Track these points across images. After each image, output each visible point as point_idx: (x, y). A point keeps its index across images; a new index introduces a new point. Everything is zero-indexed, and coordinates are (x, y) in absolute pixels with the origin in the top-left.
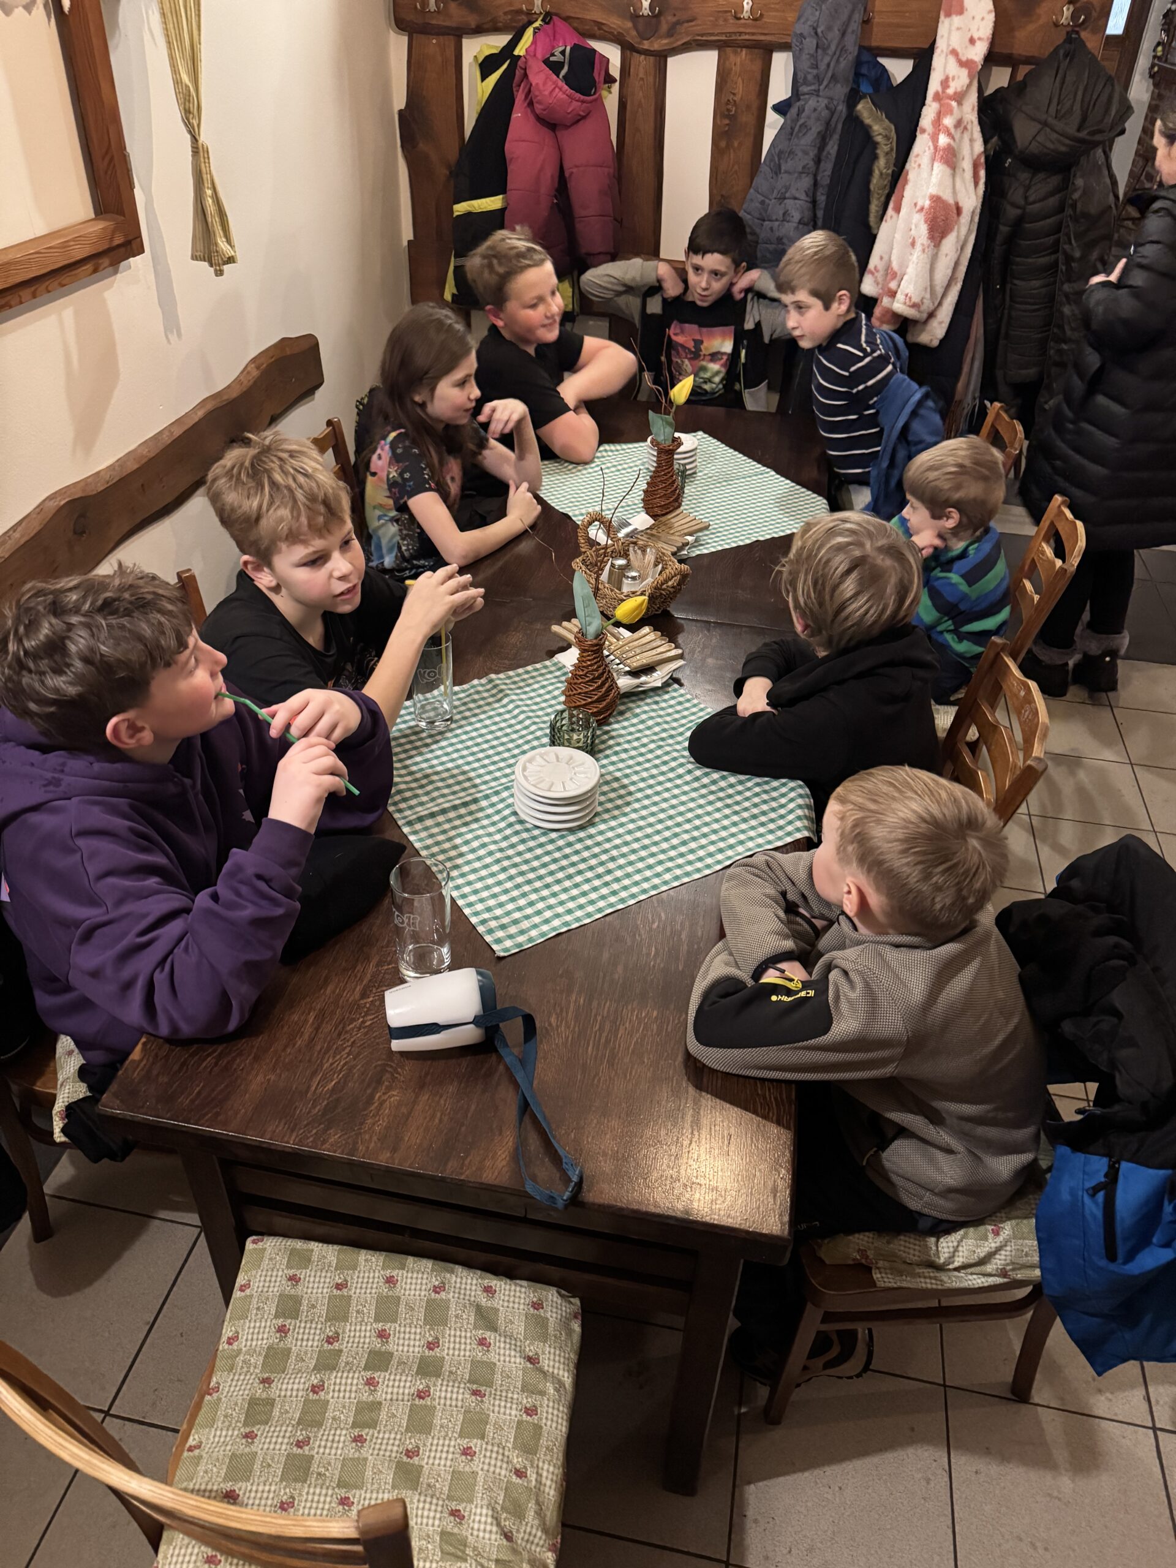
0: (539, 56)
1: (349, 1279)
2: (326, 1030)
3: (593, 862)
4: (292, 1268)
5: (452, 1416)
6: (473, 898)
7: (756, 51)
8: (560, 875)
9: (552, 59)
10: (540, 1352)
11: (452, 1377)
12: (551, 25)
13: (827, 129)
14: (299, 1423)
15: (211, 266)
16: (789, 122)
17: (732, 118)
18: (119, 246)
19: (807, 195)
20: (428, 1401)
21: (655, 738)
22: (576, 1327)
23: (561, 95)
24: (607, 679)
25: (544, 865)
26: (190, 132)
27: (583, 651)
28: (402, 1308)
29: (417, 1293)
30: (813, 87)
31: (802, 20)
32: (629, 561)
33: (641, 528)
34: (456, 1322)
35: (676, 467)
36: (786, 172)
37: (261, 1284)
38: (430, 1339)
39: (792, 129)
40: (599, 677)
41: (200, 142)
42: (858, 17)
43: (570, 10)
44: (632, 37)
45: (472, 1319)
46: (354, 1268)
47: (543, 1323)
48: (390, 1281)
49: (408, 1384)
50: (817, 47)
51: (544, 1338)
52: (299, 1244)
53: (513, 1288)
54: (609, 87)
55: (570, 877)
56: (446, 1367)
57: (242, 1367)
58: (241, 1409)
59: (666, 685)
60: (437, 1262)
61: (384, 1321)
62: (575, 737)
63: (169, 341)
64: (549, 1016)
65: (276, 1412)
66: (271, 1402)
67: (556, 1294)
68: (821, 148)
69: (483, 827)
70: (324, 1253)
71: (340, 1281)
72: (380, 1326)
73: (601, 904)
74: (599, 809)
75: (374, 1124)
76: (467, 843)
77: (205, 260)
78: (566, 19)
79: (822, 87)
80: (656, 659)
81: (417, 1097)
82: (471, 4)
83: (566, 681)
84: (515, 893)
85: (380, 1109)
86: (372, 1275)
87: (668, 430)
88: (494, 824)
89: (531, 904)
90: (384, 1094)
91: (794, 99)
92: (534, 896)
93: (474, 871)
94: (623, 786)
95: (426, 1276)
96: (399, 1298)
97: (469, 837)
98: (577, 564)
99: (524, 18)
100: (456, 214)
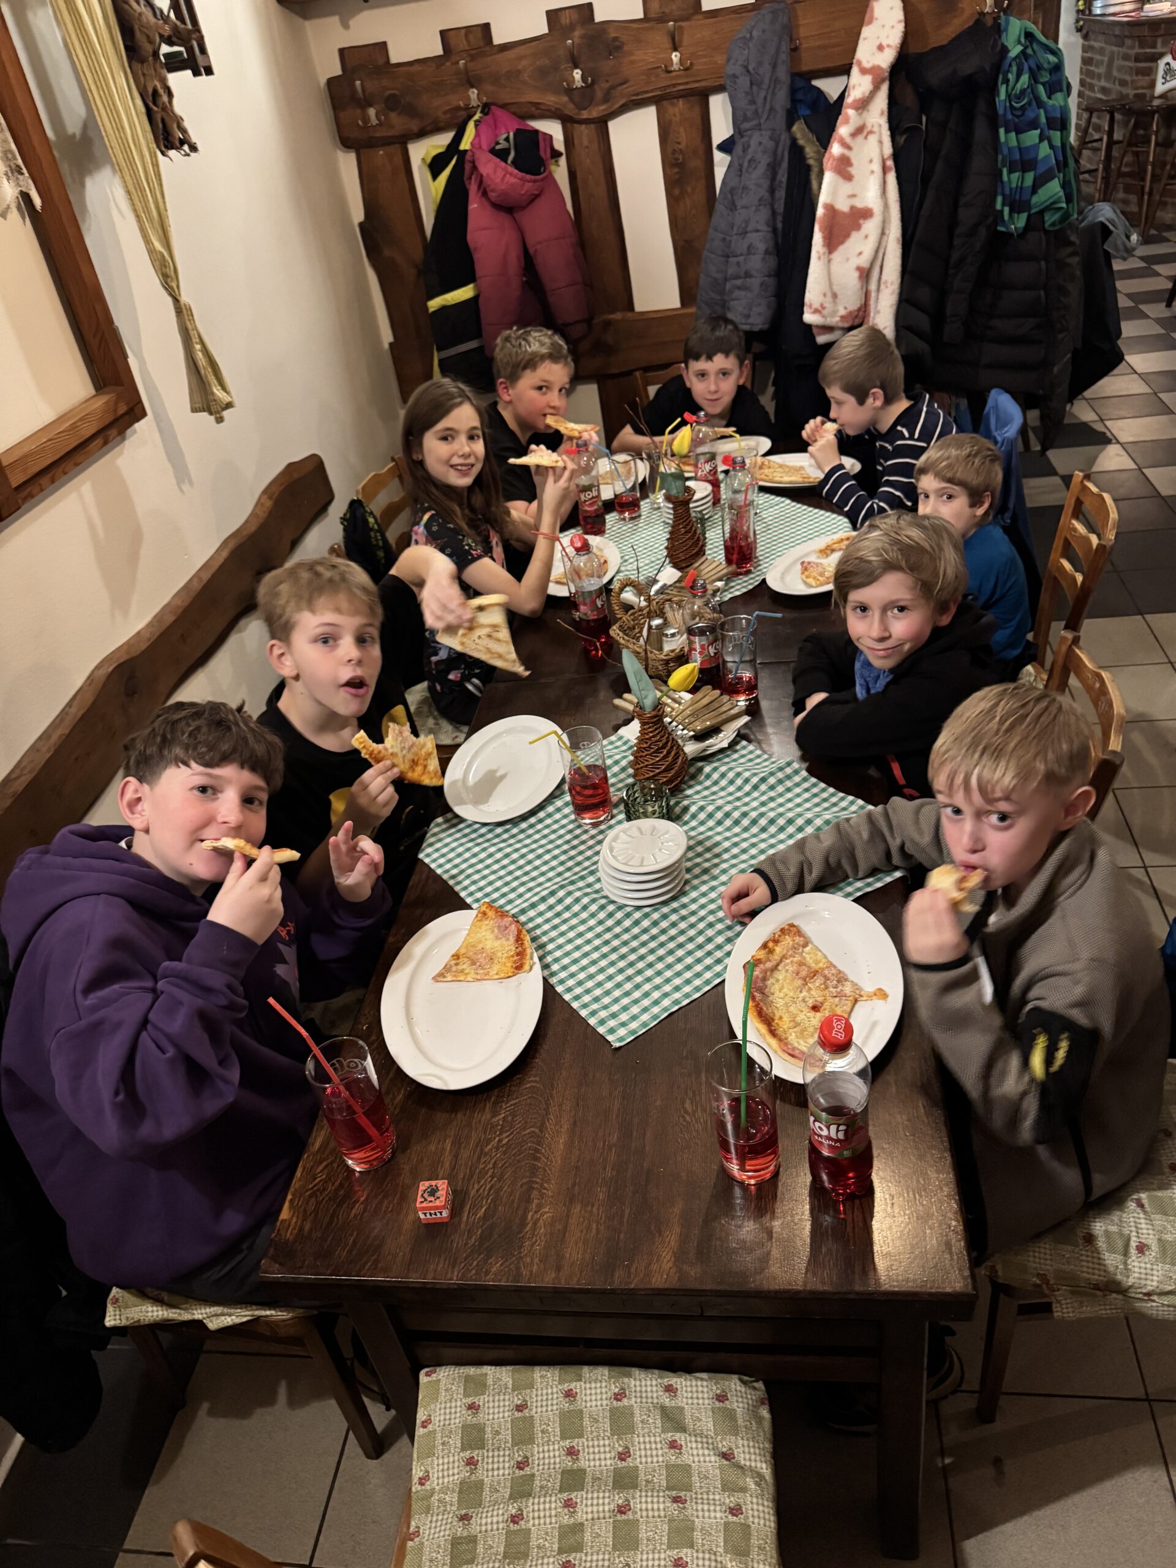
0: (485, 146)
1: (528, 1398)
2: (465, 1156)
3: (692, 933)
4: (469, 1396)
5: (656, 1527)
6: (578, 991)
7: (692, 98)
8: (661, 952)
9: (498, 147)
10: (733, 1446)
11: (650, 1487)
12: (490, 116)
13: (775, 160)
14: (505, 1557)
15: (211, 414)
16: (736, 159)
17: (681, 166)
18: (122, 416)
19: (768, 225)
20: (630, 1516)
21: (730, 798)
22: (765, 1413)
23: (513, 180)
24: (672, 747)
25: (644, 944)
26: (171, 295)
27: (643, 724)
28: (586, 1422)
29: (599, 1403)
30: (754, 122)
31: (732, 61)
32: (665, 620)
33: (669, 583)
34: (643, 1428)
35: (693, 515)
36: (744, 207)
37: (442, 1418)
38: (620, 1449)
39: (741, 165)
40: (663, 747)
41: (182, 302)
42: (785, 48)
43: (506, 96)
44: (570, 110)
45: (659, 1423)
46: (531, 1386)
47: (731, 1415)
48: (569, 1394)
49: (607, 1501)
50: (752, 84)
51: (735, 1431)
52: (472, 1371)
53: (694, 1383)
54: (557, 162)
55: (671, 952)
56: (642, 1476)
57: (439, 1507)
58: (446, 1550)
59: (733, 744)
60: (612, 1368)
61: (571, 1438)
62: (650, 809)
63: (182, 491)
64: (683, 1103)
65: (480, 1549)
66: (473, 1540)
67: (738, 1383)
68: (773, 179)
69: (576, 915)
70: (498, 1375)
71: (519, 1402)
72: (567, 1443)
73: (708, 975)
74: (688, 876)
75: (532, 1245)
76: (562, 934)
77: (204, 411)
78: (504, 106)
79: (762, 121)
80: (719, 719)
81: (569, 1211)
82: (410, 111)
83: (632, 754)
84: (620, 978)
85: (535, 1229)
86: (550, 1391)
87: (679, 483)
88: (585, 908)
89: (638, 987)
90: (536, 1212)
91: (737, 136)
92: (639, 979)
93: (575, 961)
94: (708, 850)
95: (604, 1384)
96: (581, 1411)
97: (564, 928)
98: (615, 631)
99: (463, 114)
100: (431, 310)
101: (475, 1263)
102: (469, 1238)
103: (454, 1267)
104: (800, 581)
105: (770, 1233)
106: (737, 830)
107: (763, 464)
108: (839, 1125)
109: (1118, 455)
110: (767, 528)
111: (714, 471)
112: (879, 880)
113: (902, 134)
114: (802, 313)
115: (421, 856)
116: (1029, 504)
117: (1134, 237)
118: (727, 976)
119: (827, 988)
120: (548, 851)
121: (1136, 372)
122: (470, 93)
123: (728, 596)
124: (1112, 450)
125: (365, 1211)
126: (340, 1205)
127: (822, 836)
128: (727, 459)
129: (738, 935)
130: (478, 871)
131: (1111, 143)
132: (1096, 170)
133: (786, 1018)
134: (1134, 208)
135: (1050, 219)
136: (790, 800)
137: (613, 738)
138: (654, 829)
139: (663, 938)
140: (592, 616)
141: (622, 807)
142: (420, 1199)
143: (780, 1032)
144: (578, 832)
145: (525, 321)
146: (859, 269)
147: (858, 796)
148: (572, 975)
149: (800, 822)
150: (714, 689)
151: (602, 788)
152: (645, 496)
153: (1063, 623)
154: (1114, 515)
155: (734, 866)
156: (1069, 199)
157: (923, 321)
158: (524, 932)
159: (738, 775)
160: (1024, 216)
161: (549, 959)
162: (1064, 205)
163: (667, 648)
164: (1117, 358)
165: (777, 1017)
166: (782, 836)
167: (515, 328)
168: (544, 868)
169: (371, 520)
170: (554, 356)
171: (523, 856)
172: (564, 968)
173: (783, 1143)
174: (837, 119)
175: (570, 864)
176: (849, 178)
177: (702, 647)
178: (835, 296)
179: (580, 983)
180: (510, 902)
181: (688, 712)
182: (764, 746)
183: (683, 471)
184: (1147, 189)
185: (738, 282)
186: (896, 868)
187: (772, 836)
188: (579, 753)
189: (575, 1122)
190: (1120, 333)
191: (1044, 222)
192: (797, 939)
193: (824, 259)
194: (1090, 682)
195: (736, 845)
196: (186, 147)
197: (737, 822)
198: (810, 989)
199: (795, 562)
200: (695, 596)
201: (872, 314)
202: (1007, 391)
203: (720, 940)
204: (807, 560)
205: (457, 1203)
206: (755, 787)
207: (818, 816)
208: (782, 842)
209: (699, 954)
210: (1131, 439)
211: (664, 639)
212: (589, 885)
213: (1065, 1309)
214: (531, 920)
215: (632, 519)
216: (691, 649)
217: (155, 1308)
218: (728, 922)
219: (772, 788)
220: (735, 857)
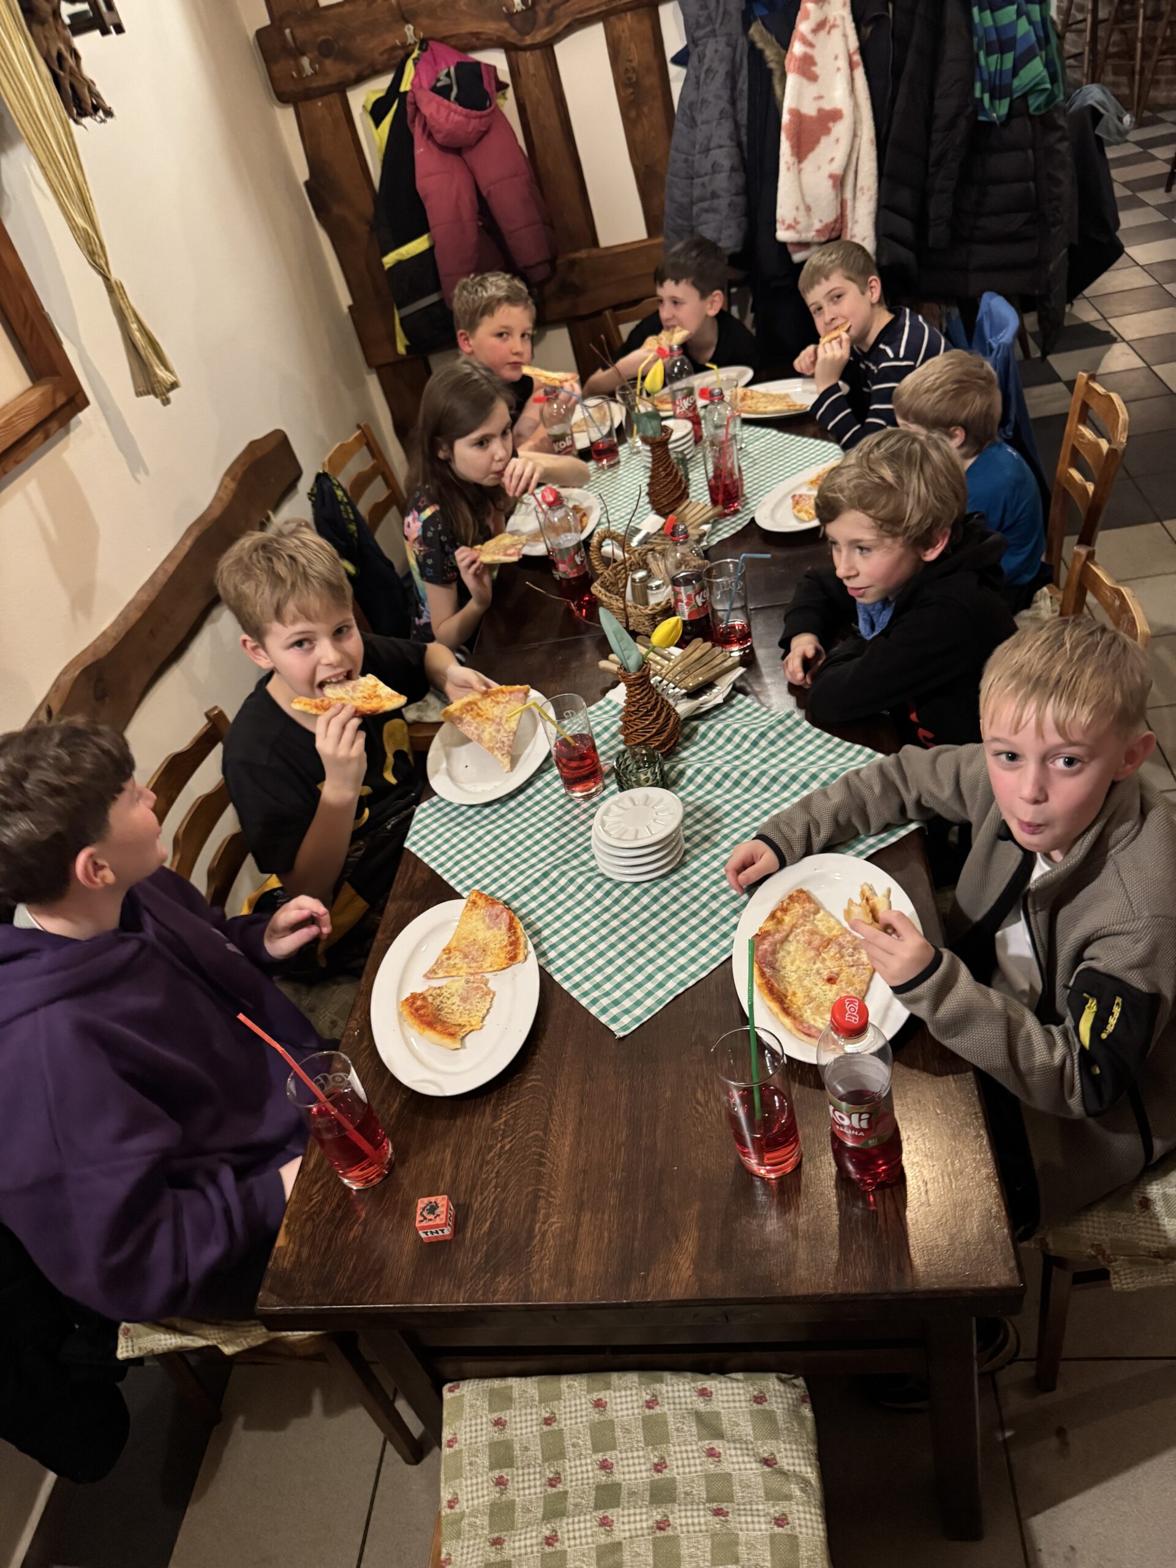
0: (425, 85)
1: (556, 1411)
2: (466, 1166)
3: (695, 906)
4: (495, 1411)
5: (698, 1542)
6: (578, 978)
7: (641, 10)
8: (663, 930)
9: (439, 84)
10: (775, 1452)
11: (689, 1499)
12: (429, 52)
13: (733, 67)
15: (156, 396)
16: (692, 71)
17: (635, 85)
18: (63, 406)
19: (732, 140)
20: (669, 1532)
21: (729, 758)
22: (807, 1412)
23: (457, 118)
24: (662, 709)
25: (644, 923)
26: (100, 273)
27: (629, 686)
28: (618, 1433)
29: (630, 1412)
30: (708, 29)
32: (649, 571)
33: (653, 531)
34: (678, 1437)
35: (673, 456)
36: (703, 123)
37: (468, 1436)
38: (656, 1460)
39: (697, 78)
40: (653, 709)
41: (113, 280)
43: (444, 28)
44: (512, 36)
45: (694, 1430)
46: (558, 1397)
47: (770, 1417)
48: (599, 1404)
49: (644, 1517)
51: (774, 1433)
52: (497, 1383)
53: (729, 1385)
54: (504, 94)
55: (673, 929)
56: (680, 1490)
57: (469, 1531)
59: (728, 699)
60: (642, 1373)
61: (604, 1450)
62: (643, 777)
63: (138, 481)
64: (695, 1093)
66: (507, 1565)
67: (776, 1380)
68: (733, 89)
69: (571, 896)
70: (523, 1387)
71: (547, 1415)
72: (600, 1456)
73: (714, 951)
74: (687, 846)
75: (541, 1260)
76: (558, 918)
77: (149, 393)
78: (443, 40)
79: (717, 26)
80: (712, 673)
81: (578, 1220)
82: (345, 56)
83: (621, 719)
84: (620, 961)
85: (542, 1243)
86: (578, 1402)
87: (655, 423)
88: (580, 888)
89: (640, 969)
90: (544, 1223)
91: (691, 47)
92: (641, 961)
93: (573, 947)
94: (708, 815)
95: (634, 1392)
96: (612, 1422)
97: (559, 911)
98: (596, 589)
99: (401, 53)
100: (387, 266)
101: (482, 1283)
102: (475, 1254)
103: (459, 1288)
104: (792, 517)
105: (794, 1231)
106: (737, 791)
107: (745, 394)
108: (861, 1114)
109: (1124, 354)
110: (754, 462)
111: (693, 407)
112: (893, 834)
113: (867, 25)
114: (775, 231)
115: (407, 845)
116: (1032, 414)
117: (1127, 119)
118: (734, 951)
119: (842, 957)
120: (539, 830)
121: (1138, 265)
122: (406, 30)
123: (715, 540)
124: (1118, 349)
125: (364, 1232)
126: (337, 1227)
127: (829, 792)
128: (704, 393)
129: (744, 905)
130: (467, 857)
131: (1096, 23)
132: (1081, 54)
133: (800, 994)
134: (1126, 91)
135: (1034, 102)
136: (792, 755)
137: (602, 703)
138: (647, 798)
139: (665, 915)
140: (572, 574)
141: (613, 776)
142: (419, 1218)
143: (794, 1009)
144: (569, 806)
145: (482, 268)
146: (831, 176)
147: (865, 744)
148: (570, 962)
149: (804, 777)
150: (705, 641)
151: (591, 758)
152: (622, 440)
153: (1076, 538)
154: (1123, 415)
155: (735, 830)
156: (1053, 79)
157: (904, 227)
158: (517, 920)
159: (736, 731)
160: (1006, 102)
161: (545, 946)
162: (1048, 86)
163: (653, 601)
164: (1117, 251)
165: (789, 994)
166: (786, 794)
167: (472, 276)
168: (536, 849)
169: (339, 493)
170: (511, 299)
171: (513, 837)
172: (562, 954)
173: (803, 1131)
174: (796, 15)
175: (563, 841)
176: (813, 78)
177: (689, 597)
178: (808, 209)
179: (579, 970)
180: (502, 887)
181: (679, 668)
182: (762, 698)
183: (658, 411)
184: (1138, 68)
185: (705, 204)
186: (911, 821)
187: (776, 795)
188: (565, 722)
189: (581, 1121)
190: (1117, 223)
191: (1028, 107)
192: (807, 905)
193: (794, 169)
194: (1109, 600)
195: (737, 807)
196: (101, 113)
197: (737, 783)
198: (824, 960)
199: (785, 496)
200: (676, 543)
201: (850, 225)
202: (1000, 293)
203: (725, 912)
204: (798, 493)
205: (460, 1219)
206: (755, 744)
207: (823, 770)
208: (785, 800)
209: (704, 929)
210: (1137, 336)
211: (649, 592)
212: (584, 863)
213: (1123, 1281)
214: (524, 905)
215: (611, 466)
216: (677, 601)
217: (168, 1336)
218: (734, 892)
219: (772, 743)
220: (736, 820)
